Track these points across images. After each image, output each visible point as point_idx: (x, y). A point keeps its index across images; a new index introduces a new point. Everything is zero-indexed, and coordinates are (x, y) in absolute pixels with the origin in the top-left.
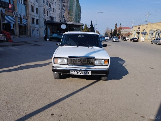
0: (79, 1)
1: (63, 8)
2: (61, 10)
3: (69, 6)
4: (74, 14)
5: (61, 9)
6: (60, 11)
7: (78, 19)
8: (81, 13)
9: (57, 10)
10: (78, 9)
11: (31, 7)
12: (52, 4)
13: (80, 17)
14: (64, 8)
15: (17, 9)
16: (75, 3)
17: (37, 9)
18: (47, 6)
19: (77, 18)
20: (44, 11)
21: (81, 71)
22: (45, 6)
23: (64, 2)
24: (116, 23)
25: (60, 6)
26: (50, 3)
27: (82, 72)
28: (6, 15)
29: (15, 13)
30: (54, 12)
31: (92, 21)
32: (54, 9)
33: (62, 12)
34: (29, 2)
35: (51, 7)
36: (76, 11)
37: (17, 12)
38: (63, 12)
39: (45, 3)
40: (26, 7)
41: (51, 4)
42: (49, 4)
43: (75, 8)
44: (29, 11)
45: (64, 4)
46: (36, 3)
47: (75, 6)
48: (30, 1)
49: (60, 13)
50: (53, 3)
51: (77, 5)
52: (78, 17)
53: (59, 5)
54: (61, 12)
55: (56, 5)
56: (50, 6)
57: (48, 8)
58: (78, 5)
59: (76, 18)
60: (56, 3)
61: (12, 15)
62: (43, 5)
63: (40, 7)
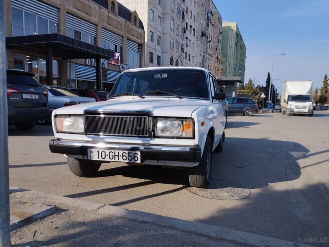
0: (241, 37)
1: (208, 53)
2: (204, 57)
3: (220, 47)
4: (231, 61)
5: (203, 54)
6: (202, 57)
7: (239, 70)
8: (245, 57)
9: (196, 56)
10: (239, 52)
11: (149, 56)
12: (187, 46)
13: (244, 66)
14: (209, 51)
15: (126, 60)
16: (234, 41)
17: (159, 57)
18: (178, 51)
19: (237, 68)
20: (171, 59)
21: (113, 151)
22: (172, 52)
23: (210, 41)
24: (326, 75)
25: (203, 48)
26: (182, 46)
27: (117, 154)
28: (110, 70)
29: (122, 66)
30: (189, 60)
31: (269, 73)
32: (189, 54)
33: (205, 59)
34: (146, 47)
35: (185, 51)
36: (235, 55)
37: (126, 64)
38: (207, 60)
39: (173, 46)
40: (141, 55)
41: (185, 47)
42: (180, 48)
43: (233, 49)
44: (146, 61)
45: (211, 44)
46: (159, 48)
47: (233, 46)
48: (149, 45)
49: (201, 62)
50: (188, 44)
51: (236, 45)
52: (241, 67)
53: (199, 48)
54: (203, 60)
55: (193, 47)
56: (182, 50)
57: (178, 54)
58: (239, 44)
59: (235, 69)
60: (193, 43)
61: (118, 70)
62: (169, 50)
63: (164, 54)
